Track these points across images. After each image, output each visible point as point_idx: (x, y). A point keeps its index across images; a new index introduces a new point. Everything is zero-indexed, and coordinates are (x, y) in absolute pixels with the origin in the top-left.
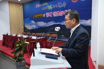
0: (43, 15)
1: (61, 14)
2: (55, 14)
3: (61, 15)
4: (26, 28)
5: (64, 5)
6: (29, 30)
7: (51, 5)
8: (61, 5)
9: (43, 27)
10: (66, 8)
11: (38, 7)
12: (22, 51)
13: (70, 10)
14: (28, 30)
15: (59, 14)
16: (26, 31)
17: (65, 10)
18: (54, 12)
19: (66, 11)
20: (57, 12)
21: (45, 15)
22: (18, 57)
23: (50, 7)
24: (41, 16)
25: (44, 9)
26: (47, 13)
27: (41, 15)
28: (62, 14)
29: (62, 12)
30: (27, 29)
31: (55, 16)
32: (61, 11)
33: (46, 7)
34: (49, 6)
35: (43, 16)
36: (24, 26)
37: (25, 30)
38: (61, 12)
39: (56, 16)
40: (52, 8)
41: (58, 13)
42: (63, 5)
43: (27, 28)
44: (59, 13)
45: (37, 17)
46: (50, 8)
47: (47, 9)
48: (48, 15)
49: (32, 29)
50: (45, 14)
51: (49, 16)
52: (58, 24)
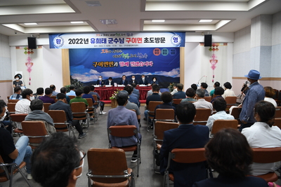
0: (114, 64)
3: (142, 66)
5: (145, 56)
6: (82, 83)
7: (128, 54)
10: (148, 59)
11: (105, 52)
13: (151, 62)
15: (139, 65)
16: (77, 84)
17: (146, 62)
18: (133, 62)
20: (137, 62)
24: (111, 65)
26: (122, 62)
30: (79, 82)
31: (133, 66)
32: (141, 62)
36: (71, 78)
37: (74, 83)
40: (129, 57)
46: (126, 57)
47: (121, 57)
50: (118, 63)
51: (124, 65)
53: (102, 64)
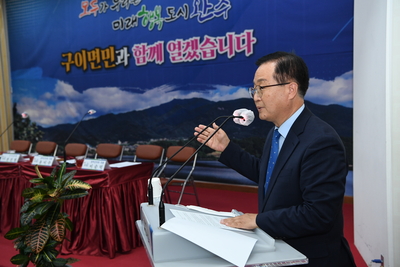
0: (116, 55)
1: (208, 51)
2: (180, 51)
3: (209, 57)
4: (28, 120)
6: (40, 128)
7: (158, 9)
8: (206, 6)
9: (120, 115)
11: (89, 13)
12: (56, 225)
13: (249, 34)
14: (35, 131)
15: (198, 51)
16: (28, 133)
17: (228, 34)
18: (176, 42)
19: (231, 36)
20: (189, 40)
21: (126, 56)
22: (41, 253)
23: (153, 18)
24: (109, 60)
25: (120, 24)
26: (141, 46)
27: (110, 53)
28: (212, 51)
29: (212, 39)
30: (34, 125)
31: (178, 59)
32: (206, 37)
33: (133, 17)
34: (150, 13)
35: (116, 60)
36: (15, 110)
37: (22, 130)
38: (208, 40)
39: (184, 60)
40: (162, 20)
41: (194, 45)
42: (217, 11)
43: (32, 121)
44: (200, 46)
45: (88, 63)
46: (153, 21)
47: (136, 24)
48: (143, 54)
49: (59, 126)
50: (129, 52)
51: (147, 60)
52: (195, 99)
53: (83, 60)
